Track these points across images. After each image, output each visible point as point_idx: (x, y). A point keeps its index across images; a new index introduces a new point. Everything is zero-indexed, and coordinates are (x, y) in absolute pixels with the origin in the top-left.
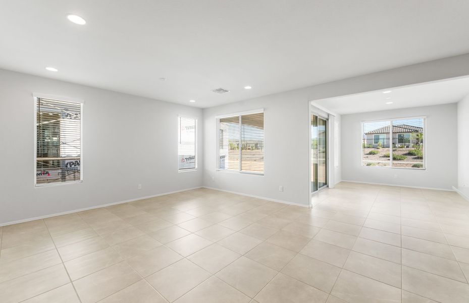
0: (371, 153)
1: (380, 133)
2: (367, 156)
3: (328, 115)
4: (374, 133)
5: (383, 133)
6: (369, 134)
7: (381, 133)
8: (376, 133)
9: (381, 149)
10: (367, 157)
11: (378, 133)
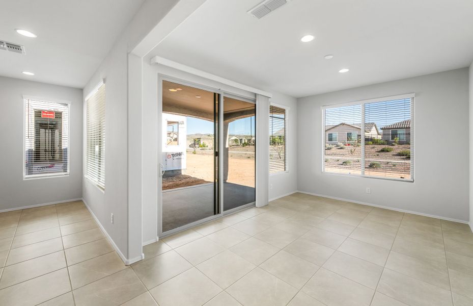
0: (383, 151)
1: (398, 128)
2: (378, 153)
3: (256, 95)
4: (391, 128)
5: (402, 128)
6: (385, 129)
7: (400, 128)
8: (393, 128)
9: (396, 146)
10: (378, 155)
11: (395, 128)
